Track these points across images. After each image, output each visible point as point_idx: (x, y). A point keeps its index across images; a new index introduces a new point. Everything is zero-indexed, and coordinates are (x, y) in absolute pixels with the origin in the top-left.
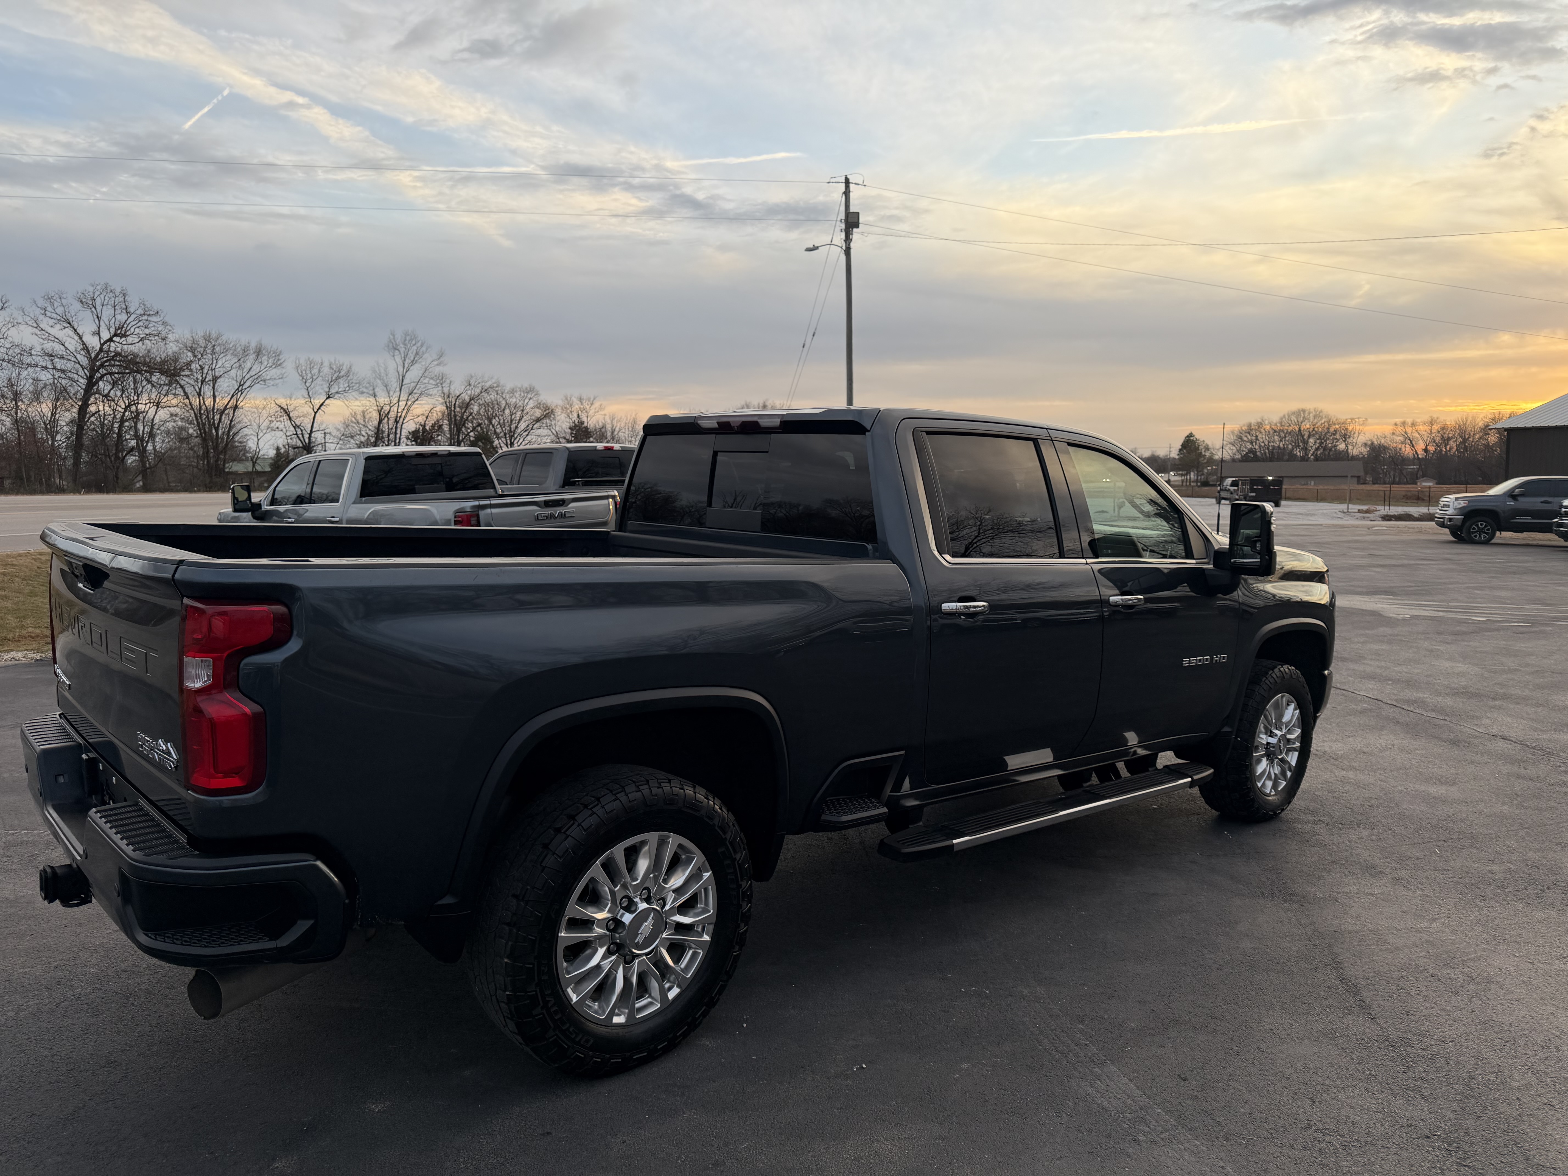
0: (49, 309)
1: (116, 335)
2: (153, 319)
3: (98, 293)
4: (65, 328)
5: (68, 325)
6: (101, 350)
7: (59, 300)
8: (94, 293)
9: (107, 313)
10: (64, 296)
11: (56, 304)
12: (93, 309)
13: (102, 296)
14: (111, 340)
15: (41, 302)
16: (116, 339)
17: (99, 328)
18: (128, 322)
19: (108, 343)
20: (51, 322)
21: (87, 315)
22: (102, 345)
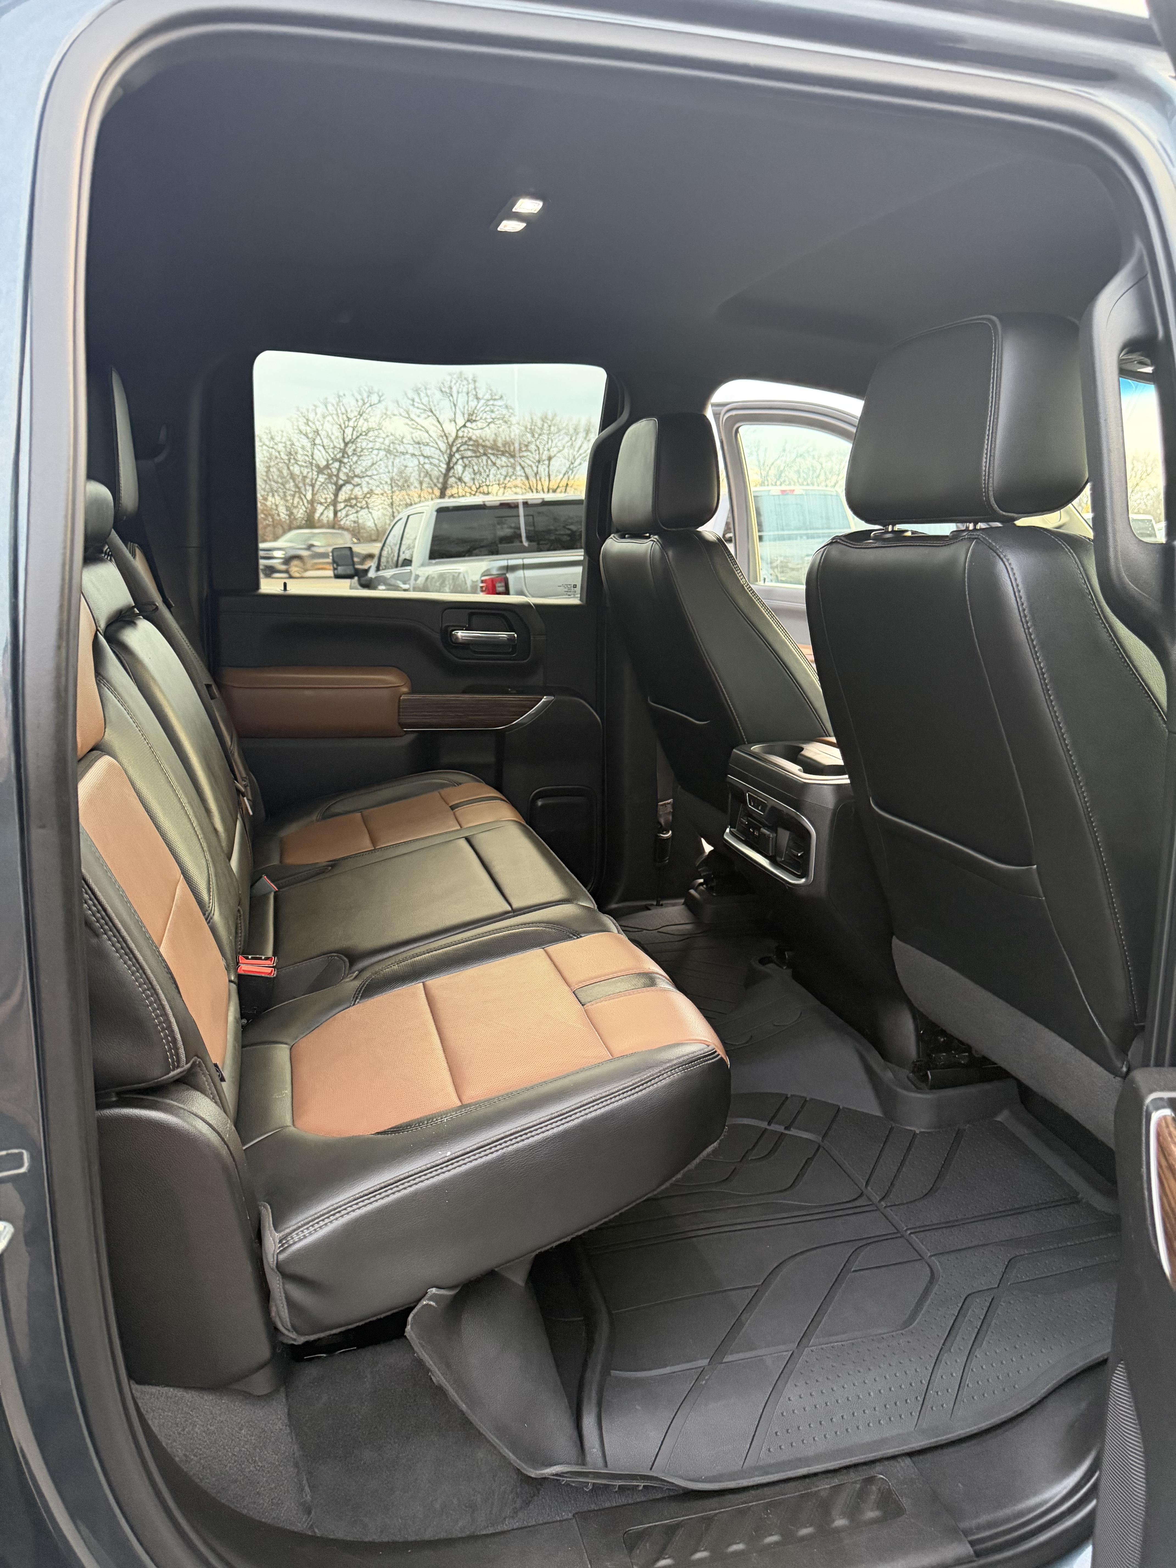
0: (417, 399)
1: (468, 421)
2: (499, 403)
3: (454, 381)
4: (429, 416)
5: (430, 414)
6: (457, 437)
7: (424, 391)
8: (451, 382)
9: (461, 400)
10: (428, 387)
11: (422, 395)
12: (451, 398)
13: (458, 384)
14: (464, 426)
15: (411, 394)
16: (468, 424)
17: (455, 414)
18: (478, 408)
19: (462, 429)
20: (418, 412)
21: (446, 403)
22: (458, 431)
